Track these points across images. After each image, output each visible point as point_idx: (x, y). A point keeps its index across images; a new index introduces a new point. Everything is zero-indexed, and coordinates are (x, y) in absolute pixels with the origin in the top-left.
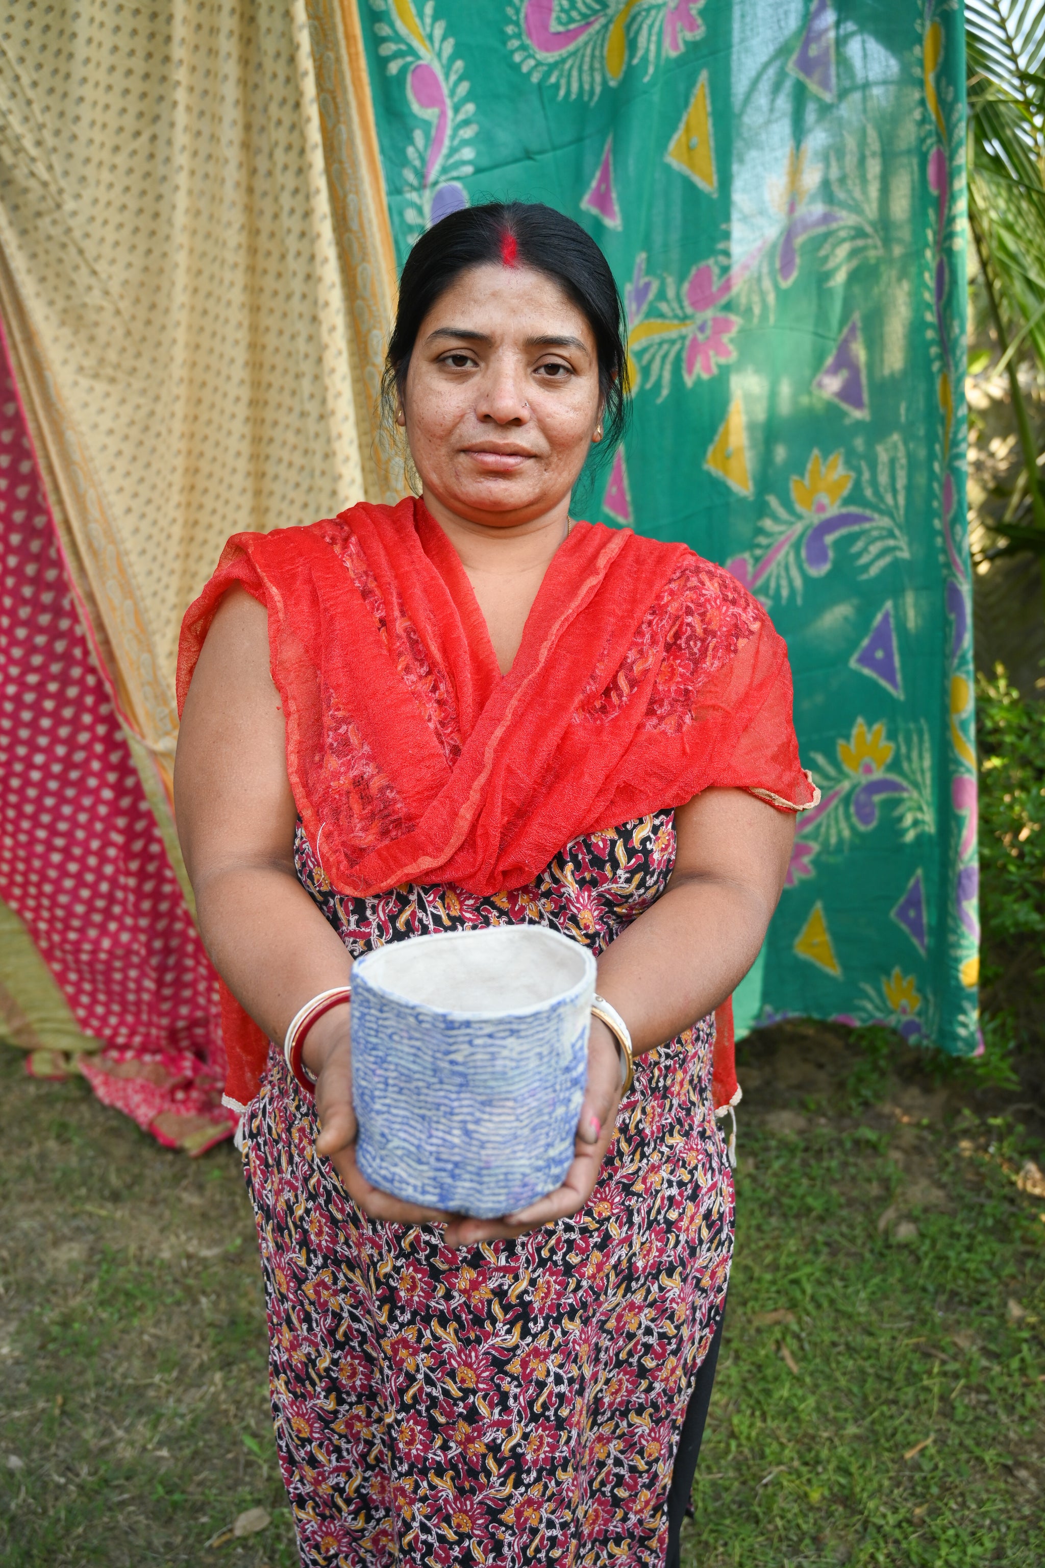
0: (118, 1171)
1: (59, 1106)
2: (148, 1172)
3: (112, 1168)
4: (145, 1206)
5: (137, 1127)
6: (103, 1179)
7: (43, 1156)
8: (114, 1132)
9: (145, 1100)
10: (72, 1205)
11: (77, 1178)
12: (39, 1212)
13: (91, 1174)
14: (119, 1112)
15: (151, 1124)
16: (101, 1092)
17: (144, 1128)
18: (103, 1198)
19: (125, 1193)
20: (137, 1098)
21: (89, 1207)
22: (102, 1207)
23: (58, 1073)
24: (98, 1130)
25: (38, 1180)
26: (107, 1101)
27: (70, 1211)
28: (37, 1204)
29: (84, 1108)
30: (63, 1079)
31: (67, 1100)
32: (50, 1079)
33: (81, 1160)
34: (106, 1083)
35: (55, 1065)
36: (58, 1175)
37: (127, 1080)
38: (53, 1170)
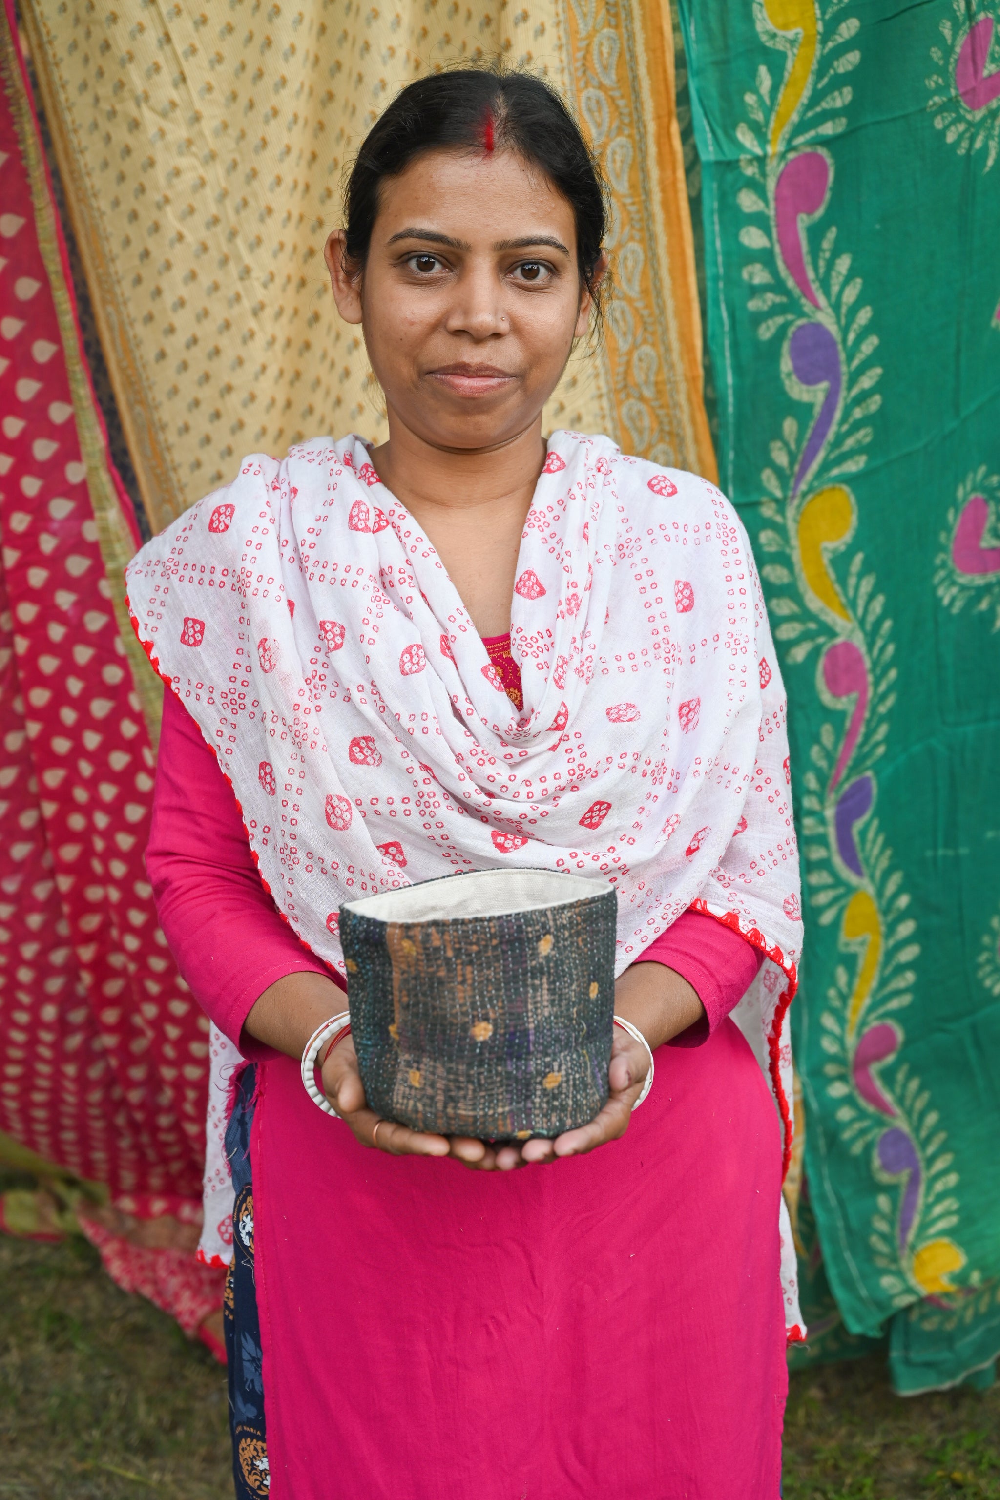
0: (149, 1401)
1: (50, 1285)
2: (198, 1406)
3: (140, 1396)
4: (196, 1465)
5: (179, 1329)
6: (126, 1415)
7: (26, 1370)
8: (140, 1333)
9: (186, 1285)
10: (82, 1458)
11: (83, 1411)
12: (24, 1467)
13: (106, 1405)
14: (146, 1303)
15: (201, 1327)
16: (115, 1268)
17: (190, 1333)
18: (128, 1447)
19: (163, 1439)
20: (174, 1283)
21: (108, 1462)
22: (126, 1463)
23: (46, 1230)
24: (114, 1327)
25: (22, 1413)
26: (125, 1284)
27: (79, 1467)
28: (20, 1455)
29: (89, 1289)
30: (55, 1240)
31: (62, 1274)
32: (34, 1238)
33: (89, 1380)
34: (123, 1254)
35: (42, 1218)
36: (54, 1401)
37: (158, 1251)
38: (45, 1395)
